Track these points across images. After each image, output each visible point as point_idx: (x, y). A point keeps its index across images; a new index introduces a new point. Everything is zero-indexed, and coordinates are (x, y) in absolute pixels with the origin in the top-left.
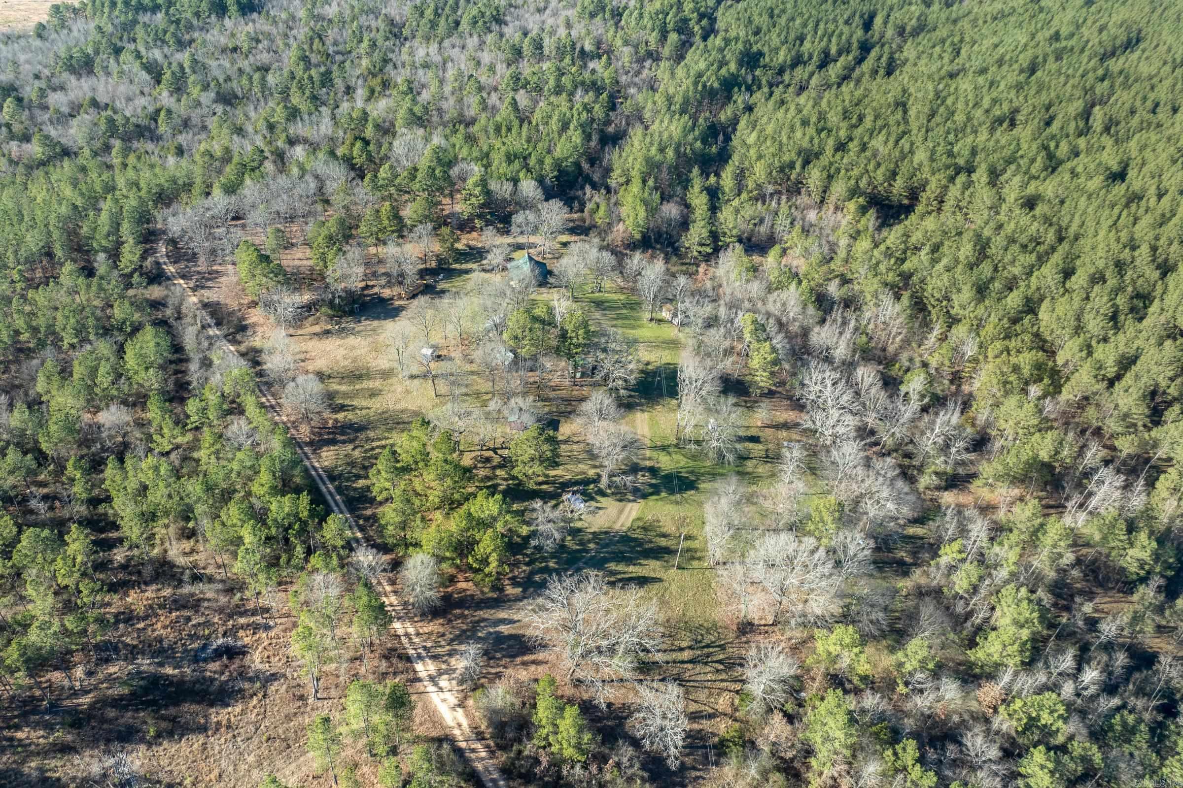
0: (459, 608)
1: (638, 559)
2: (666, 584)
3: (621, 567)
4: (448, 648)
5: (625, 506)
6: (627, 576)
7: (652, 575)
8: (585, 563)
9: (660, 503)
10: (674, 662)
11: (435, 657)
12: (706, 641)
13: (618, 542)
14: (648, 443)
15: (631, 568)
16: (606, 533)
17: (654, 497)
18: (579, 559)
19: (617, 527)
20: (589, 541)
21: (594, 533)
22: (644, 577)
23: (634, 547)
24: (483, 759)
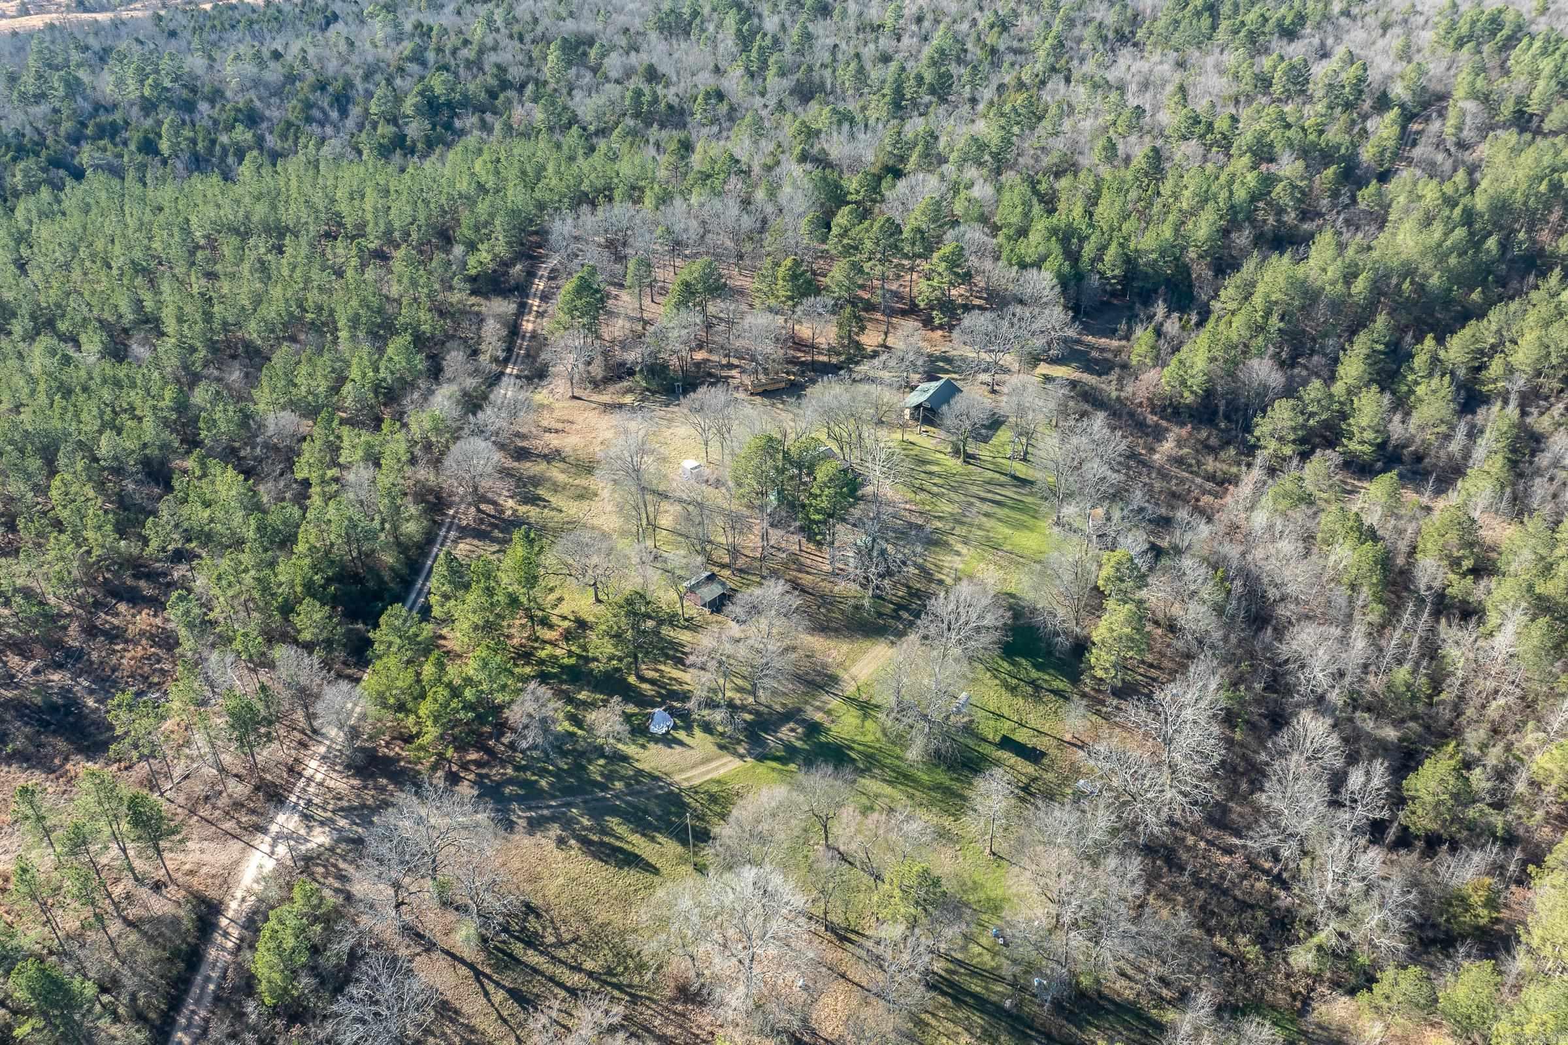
0: (389, 778)
1: (658, 830)
2: (657, 880)
3: (622, 830)
4: (329, 814)
5: (719, 757)
6: (618, 844)
7: (653, 861)
8: (585, 802)
9: (775, 775)
10: (551, 979)
11: (306, 817)
12: (625, 980)
13: (657, 797)
14: (850, 690)
15: (636, 838)
16: (657, 779)
17: (774, 764)
18: (585, 792)
19: (677, 778)
20: (622, 778)
21: (640, 772)
22: (637, 856)
23: (670, 813)
24: (224, 949)
